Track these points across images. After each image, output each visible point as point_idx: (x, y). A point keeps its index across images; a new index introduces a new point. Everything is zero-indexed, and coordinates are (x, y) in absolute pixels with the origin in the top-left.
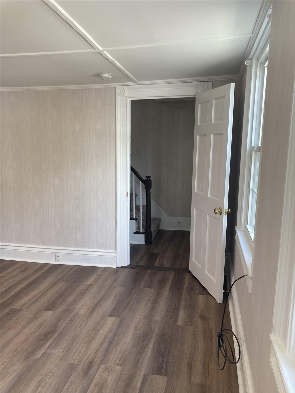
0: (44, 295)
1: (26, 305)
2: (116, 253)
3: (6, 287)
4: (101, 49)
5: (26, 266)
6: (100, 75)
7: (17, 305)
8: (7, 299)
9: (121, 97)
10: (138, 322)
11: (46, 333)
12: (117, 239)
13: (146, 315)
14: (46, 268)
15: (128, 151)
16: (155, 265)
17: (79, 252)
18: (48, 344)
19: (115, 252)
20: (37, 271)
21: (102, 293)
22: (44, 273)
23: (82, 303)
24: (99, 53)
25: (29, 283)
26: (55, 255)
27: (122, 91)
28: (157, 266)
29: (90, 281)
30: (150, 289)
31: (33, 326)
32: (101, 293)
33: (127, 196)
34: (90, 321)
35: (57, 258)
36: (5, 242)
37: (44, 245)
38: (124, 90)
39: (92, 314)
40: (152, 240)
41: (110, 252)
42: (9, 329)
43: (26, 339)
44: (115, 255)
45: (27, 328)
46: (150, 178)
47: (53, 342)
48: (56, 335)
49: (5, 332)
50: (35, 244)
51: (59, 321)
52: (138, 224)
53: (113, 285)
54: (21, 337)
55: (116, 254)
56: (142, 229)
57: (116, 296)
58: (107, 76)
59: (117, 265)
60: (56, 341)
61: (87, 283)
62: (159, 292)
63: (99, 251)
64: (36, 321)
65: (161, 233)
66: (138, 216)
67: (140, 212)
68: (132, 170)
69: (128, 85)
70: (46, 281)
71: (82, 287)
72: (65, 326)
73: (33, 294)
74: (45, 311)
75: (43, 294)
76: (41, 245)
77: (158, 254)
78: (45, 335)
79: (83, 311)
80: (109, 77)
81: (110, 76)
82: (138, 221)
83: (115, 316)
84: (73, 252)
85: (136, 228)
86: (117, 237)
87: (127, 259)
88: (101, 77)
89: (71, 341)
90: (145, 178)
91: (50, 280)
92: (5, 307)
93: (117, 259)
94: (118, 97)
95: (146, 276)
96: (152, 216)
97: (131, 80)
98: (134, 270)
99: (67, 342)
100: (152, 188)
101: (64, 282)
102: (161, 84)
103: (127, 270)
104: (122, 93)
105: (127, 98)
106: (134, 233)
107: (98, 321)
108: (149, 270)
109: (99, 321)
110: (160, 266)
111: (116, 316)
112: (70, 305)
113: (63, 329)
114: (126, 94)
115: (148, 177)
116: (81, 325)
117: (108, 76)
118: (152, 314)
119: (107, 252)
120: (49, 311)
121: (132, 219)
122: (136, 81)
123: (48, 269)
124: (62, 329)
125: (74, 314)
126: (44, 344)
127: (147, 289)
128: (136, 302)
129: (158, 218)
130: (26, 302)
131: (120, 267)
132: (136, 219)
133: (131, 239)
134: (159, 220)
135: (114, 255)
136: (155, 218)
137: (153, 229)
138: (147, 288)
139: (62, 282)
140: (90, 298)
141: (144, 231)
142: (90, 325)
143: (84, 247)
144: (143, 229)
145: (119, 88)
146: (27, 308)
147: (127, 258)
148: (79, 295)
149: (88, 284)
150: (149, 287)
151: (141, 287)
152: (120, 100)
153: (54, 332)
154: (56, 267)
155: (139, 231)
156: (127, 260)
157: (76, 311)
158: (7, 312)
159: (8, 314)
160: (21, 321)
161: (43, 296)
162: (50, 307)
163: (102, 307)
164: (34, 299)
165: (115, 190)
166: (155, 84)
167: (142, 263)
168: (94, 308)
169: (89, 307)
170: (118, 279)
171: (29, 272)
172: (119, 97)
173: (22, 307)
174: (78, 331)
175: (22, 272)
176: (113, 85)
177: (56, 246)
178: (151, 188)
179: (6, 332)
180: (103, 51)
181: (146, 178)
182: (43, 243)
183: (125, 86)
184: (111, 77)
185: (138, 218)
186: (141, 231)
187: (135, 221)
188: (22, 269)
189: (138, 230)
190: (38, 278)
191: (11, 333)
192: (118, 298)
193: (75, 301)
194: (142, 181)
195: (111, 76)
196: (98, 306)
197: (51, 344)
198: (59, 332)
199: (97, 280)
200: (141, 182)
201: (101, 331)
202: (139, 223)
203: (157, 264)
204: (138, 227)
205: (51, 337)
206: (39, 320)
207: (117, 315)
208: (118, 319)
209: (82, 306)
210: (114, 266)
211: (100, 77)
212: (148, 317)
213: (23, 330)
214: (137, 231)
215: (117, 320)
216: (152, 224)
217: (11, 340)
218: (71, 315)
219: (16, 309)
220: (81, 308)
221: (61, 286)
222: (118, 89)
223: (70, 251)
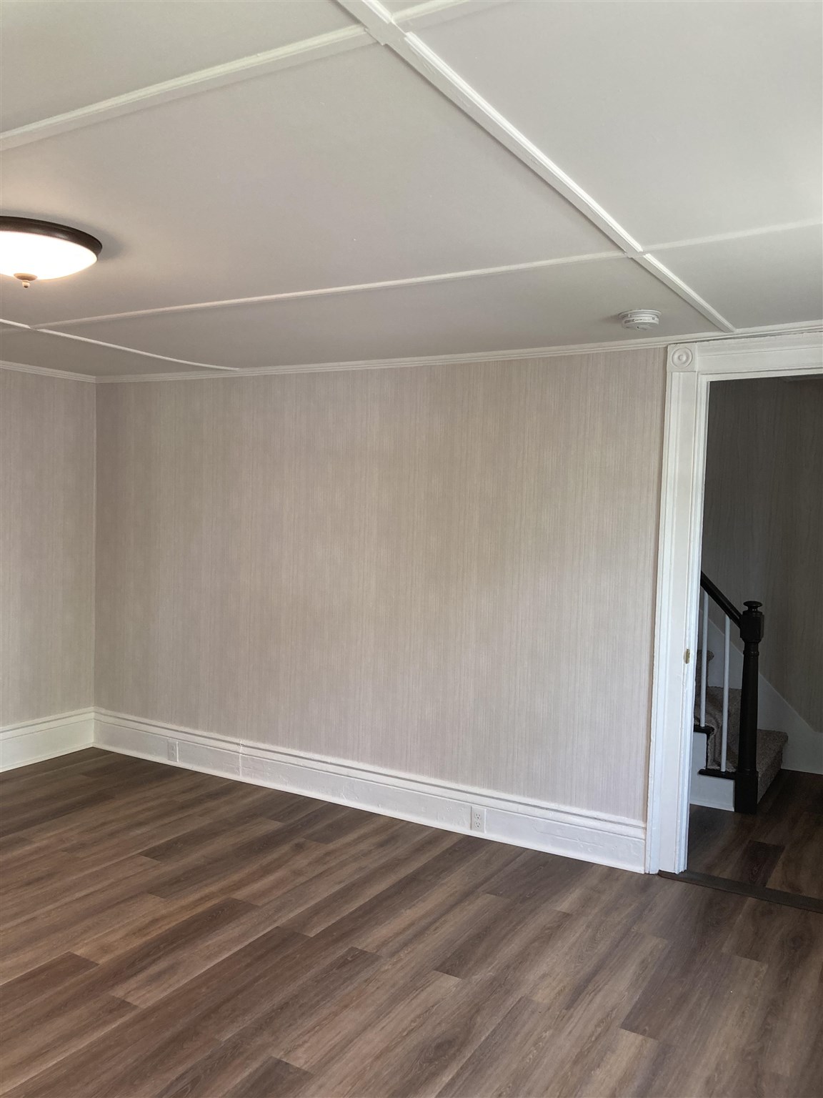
0: (437, 924)
1: (391, 944)
2: (646, 829)
3: (340, 882)
4: (639, 248)
5: (393, 830)
6: (626, 316)
7: (369, 940)
8: (343, 919)
9: (682, 373)
10: (716, 1069)
11: (439, 1041)
12: (651, 787)
13: (743, 1050)
14: (446, 844)
15: (695, 527)
16: (769, 886)
17: (536, 809)
18: (446, 1078)
19: (643, 826)
20: (420, 849)
21: (602, 947)
22: (438, 859)
23: (543, 968)
24: (632, 259)
25: (400, 881)
26: (470, 810)
27: (684, 358)
28: (779, 889)
29: (566, 903)
30: (755, 963)
31: (405, 1014)
32: (599, 947)
33: (687, 661)
34: (567, 1033)
35: (474, 819)
36: (345, 757)
37: (442, 776)
38: (690, 354)
39: (572, 1010)
40: (758, 801)
41: (627, 825)
42: (346, 1006)
43: (387, 1050)
44: (643, 837)
45: (392, 1015)
46: (759, 609)
47: (458, 1075)
48: (468, 1054)
49: (336, 1014)
50: (421, 771)
51: (478, 1011)
52: (715, 746)
53: (635, 928)
54: (375, 1039)
55: (646, 834)
56: (726, 763)
57: (644, 964)
58: (646, 318)
59: (647, 865)
60: (467, 1074)
61: (558, 909)
62: (787, 979)
63: (596, 817)
64: (415, 997)
65: (786, 782)
66: (714, 721)
67: (721, 711)
68: (705, 583)
69: (704, 341)
70: (443, 882)
71: (543, 918)
72: (494, 1032)
73: (409, 915)
74: (438, 972)
75: (435, 921)
76: (436, 776)
77: (779, 849)
78: (439, 1047)
79: (543, 996)
80: (652, 321)
81: (653, 319)
82: (715, 736)
83: (643, 1033)
84: (521, 808)
85: (707, 757)
86: (651, 782)
87: (678, 853)
88: (629, 321)
89: (511, 1085)
90: (742, 609)
91: (455, 881)
92: (337, 941)
93: (648, 848)
94: (673, 373)
95: (741, 916)
96: (761, 725)
97: (713, 325)
98: (700, 888)
99: (498, 1086)
100: (763, 639)
101: (492, 894)
102: (809, 331)
103: (679, 887)
104: (685, 363)
105: (699, 375)
106: (701, 772)
107: (591, 1036)
108: (750, 898)
109: (593, 1039)
110: (786, 890)
111: (645, 1030)
112: (508, 967)
113: (487, 1038)
114: (697, 366)
115: (752, 605)
116: (540, 1039)
117: (649, 318)
118: (762, 1050)
119: (619, 823)
120: (450, 974)
121: (697, 729)
122: (730, 326)
123: (450, 848)
124: (483, 1038)
125: (520, 1000)
126: (435, 1074)
127: (746, 961)
128: (708, 998)
129: (780, 732)
130: (391, 937)
131: (657, 872)
132: (707, 731)
133: (693, 790)
134: (781, 739)
135: (640, 833)
136: (768, 733)
137: (761, 768)
138: (746, 957)
139: (488, 893)
140: (567, 958)
141: (732, 770)
142: (565, 1045)
143: (553, 800)
144: (731, 765)
145: (676, 349)
146: (393, 954)
147: (680, 849)
148: (534, 941)
149: (559, 912)
150: (754, 955)
151: (724, 950)
152: (676, 381)
153: (464, 1044)
154: (470, 845)
155: (718, 768)
156: (677, 856)
157: (523, 991)
158: (342, 957)
159: (342, 963)
160: (375, 991)
161: (433, 927)
162: (454, 962)
163: (601, 993)
164: (410, 932)
165: (649, 638)
166: (789, 333)
167: (727, 872)
168: (578, 993)
169: (562, 985)
170: (651, 910)
171: (399, 850)
172: (676, 374)
173: (379, 947)
174: (531, 1057)
175: (381, 845)
176: (658, 342)
177: (473, 783)
178: (760, 640)
179: (336, 1016)
180: (644, 253)
181: (746, 608)
182: (441, 774)
183: (696, 342)
184: (656, 321)
185: (716, 729)
186: (723, 769)
187: (705, 735)
188: (383, 837)
189: (712, 765)
190: (424, 869)
191: (349, 1021)
192: (652, 973)
193: (523, 959)
194: (732, 617)
195: (656, 319)
196: (590, 987)
197: (453, 1079)
198: (475, 1046)
199: (586, 902)
200: (727, 617)
201: (598, 1072)
202: (717, 744)
203: (775, 880)
204: (713, 756)
205: (454, 1057)
206: (423, 995)
207: (647, 1028)
208: (651, 1043)
209: (544, 976)
210: (640, 869)
211: (625, 322)
212: (750, 1058)
213: (381, 1017)
214: (709, 767)
215: (648, 1045)
216: (758, 751)
217: (348, 1042)
218: (511, 1002)
219: (363, 952)
220: (538, 984)
221: (482, 903)
222: (674, 354)
223: (511, 804)
